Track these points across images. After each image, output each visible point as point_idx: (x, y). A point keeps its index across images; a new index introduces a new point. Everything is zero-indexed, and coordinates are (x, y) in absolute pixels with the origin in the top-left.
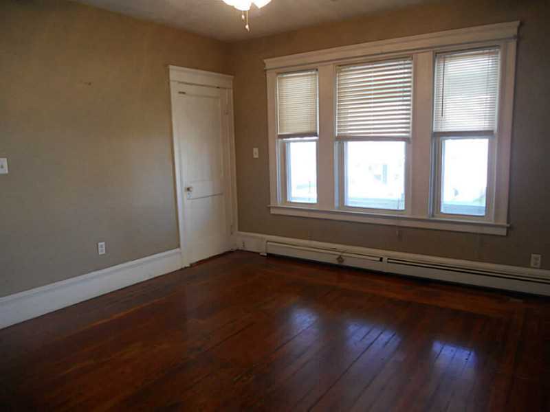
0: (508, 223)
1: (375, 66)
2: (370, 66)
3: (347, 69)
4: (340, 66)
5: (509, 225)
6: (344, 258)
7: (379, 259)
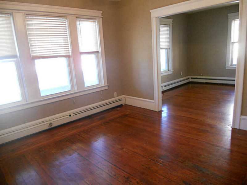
0: (108, 84)
1: (48, 18)
2: (46, 18)
3: (32, 18)
4: (27, 15)
5: (108, 85)
6: (52, 123)
7: (69, 116)
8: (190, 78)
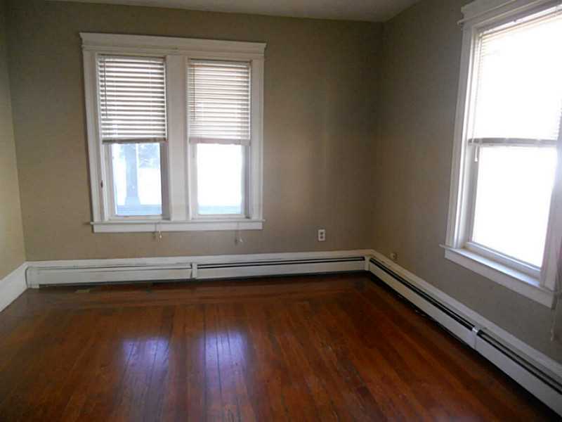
8: (367, 259)
